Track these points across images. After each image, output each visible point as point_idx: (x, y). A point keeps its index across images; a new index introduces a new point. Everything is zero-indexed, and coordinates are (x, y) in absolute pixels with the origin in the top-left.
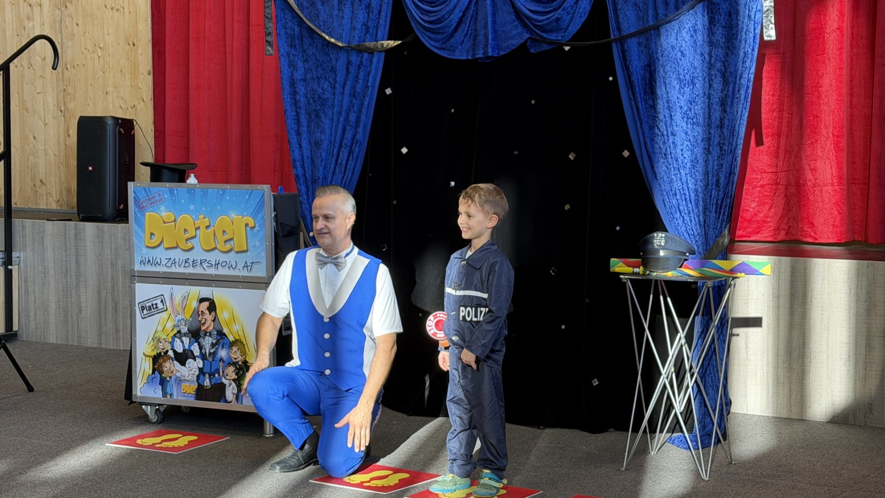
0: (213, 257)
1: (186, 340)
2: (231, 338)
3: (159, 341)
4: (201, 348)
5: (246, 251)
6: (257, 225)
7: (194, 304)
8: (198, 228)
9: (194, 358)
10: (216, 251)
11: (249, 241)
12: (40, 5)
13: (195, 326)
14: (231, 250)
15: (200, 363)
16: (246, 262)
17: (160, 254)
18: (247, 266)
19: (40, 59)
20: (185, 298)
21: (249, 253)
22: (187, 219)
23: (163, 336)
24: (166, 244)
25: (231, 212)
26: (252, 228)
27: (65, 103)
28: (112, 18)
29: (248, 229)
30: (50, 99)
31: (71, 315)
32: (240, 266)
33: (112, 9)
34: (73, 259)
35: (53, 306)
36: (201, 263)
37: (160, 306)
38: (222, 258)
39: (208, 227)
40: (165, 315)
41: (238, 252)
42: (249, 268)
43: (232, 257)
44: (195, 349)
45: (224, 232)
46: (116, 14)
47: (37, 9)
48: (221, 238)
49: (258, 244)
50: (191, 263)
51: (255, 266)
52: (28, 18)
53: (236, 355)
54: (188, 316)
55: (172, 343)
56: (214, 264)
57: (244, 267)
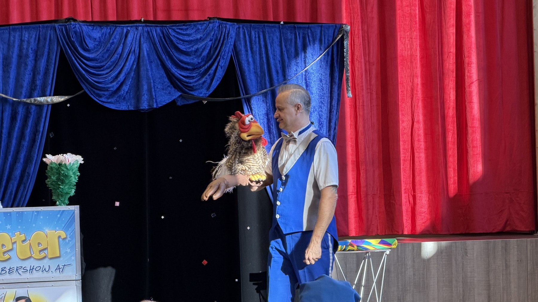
5: (59, 257)
6: (68, 236)
8: (15, 242)
10: (32, 259)
11: (61, 249)
14: (44, 258)
16: (59, 266)
18: (59, 269)
20: (2, 299)
21: (61, 259)
22: (4, 237)
25: (45, 228)
26: (64, 239)
29: (61, 240)
36: (17, 270)
38: (36, 264)
39: (23, 241)
41: (51, 259)
42: (61, 270)
43: (46, 263)
45: (39, 244)
48: (36, 249)
49: (69, 251)
50: (8, 271)
51: (66, 268)
56: (29, 269)
57: (57, 269)
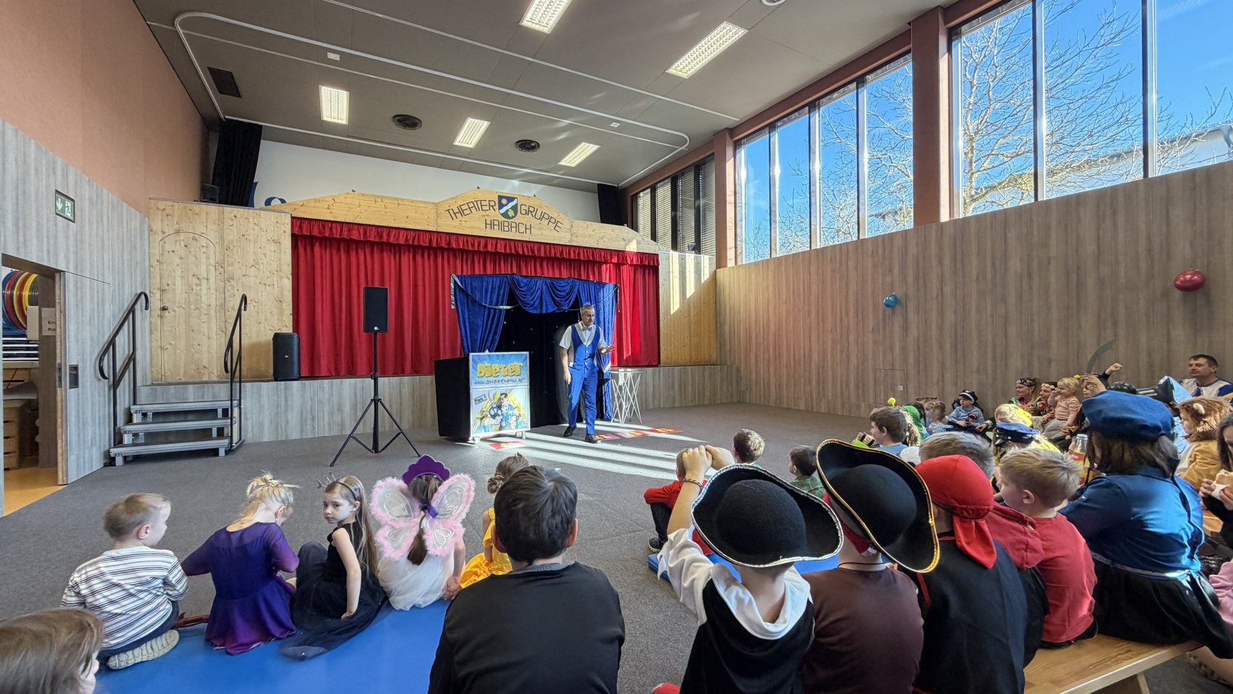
0: (506, 378)
1: (495, 410)
2: (514, 407)
3: (483, 412)
4: (502, 411)
5: (520, 375)
6: (524, 365)
7: (499, 396)
8: (501, 368)
9: (499, 416)
10: (508, 376)
11: (521, 371)
12: (207, 279)
13: (498, 405)
14: (514, 375)
15: (501, 417)
16: (520, 379)
17: (484, 379)
19: (206, 306)
20: (495, 394)
21: (522, 376)
22: (496, 366)
23: (485, 410)
24: (486, 375)
25: (514, 362)
26: (522, 367)
27: (226, 327)
28: (265, 288)
30: (214, 327)
31: (281, 427)
32: (517, 380)
33: (265, 284)
34: (283, 399)
35: (267, 424)
36: (502, 381)
37: (484, 398)
38: (510, 378)
39: (505, 368)
40: (486, 401)
41: (517, 376)
42: (521, 381)
43: (514, 378)
44: (499, 412)
45: (511, 369)
46: (268, 287)
47: (204, 282)
48: (510, 371)
49: (524, 372)
51: (523, 380)
52: (197, 285)
53: (516, 412)
54: (496, 401)
55: (489, 412)
56: (507, 380)
